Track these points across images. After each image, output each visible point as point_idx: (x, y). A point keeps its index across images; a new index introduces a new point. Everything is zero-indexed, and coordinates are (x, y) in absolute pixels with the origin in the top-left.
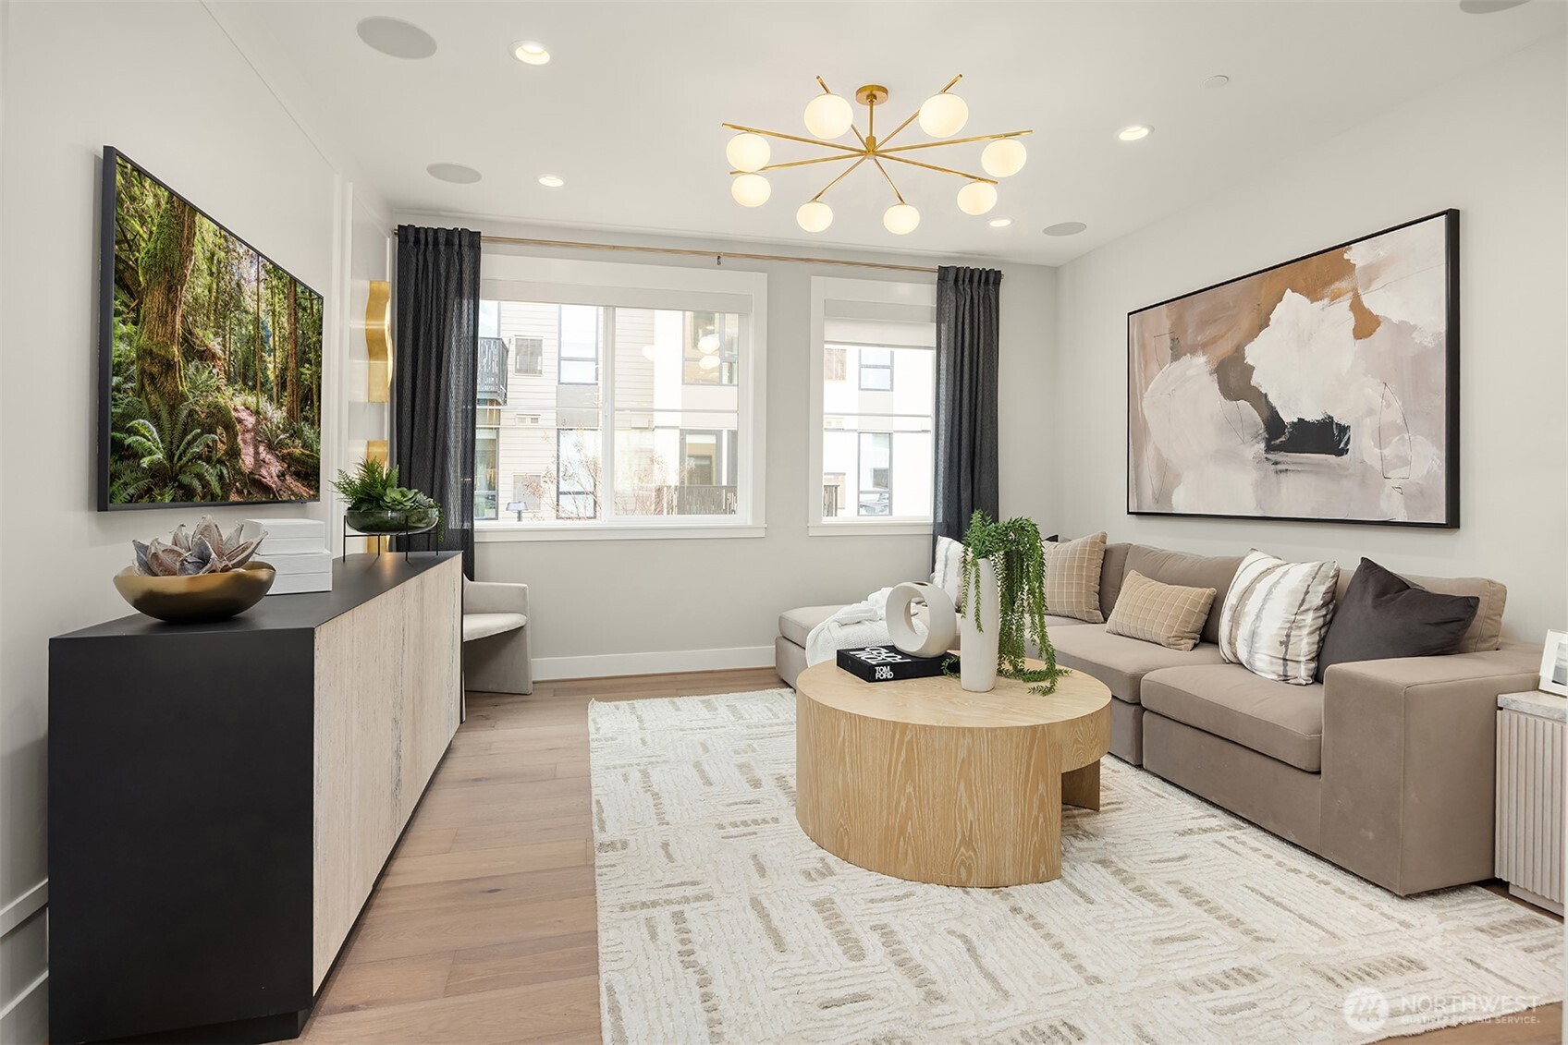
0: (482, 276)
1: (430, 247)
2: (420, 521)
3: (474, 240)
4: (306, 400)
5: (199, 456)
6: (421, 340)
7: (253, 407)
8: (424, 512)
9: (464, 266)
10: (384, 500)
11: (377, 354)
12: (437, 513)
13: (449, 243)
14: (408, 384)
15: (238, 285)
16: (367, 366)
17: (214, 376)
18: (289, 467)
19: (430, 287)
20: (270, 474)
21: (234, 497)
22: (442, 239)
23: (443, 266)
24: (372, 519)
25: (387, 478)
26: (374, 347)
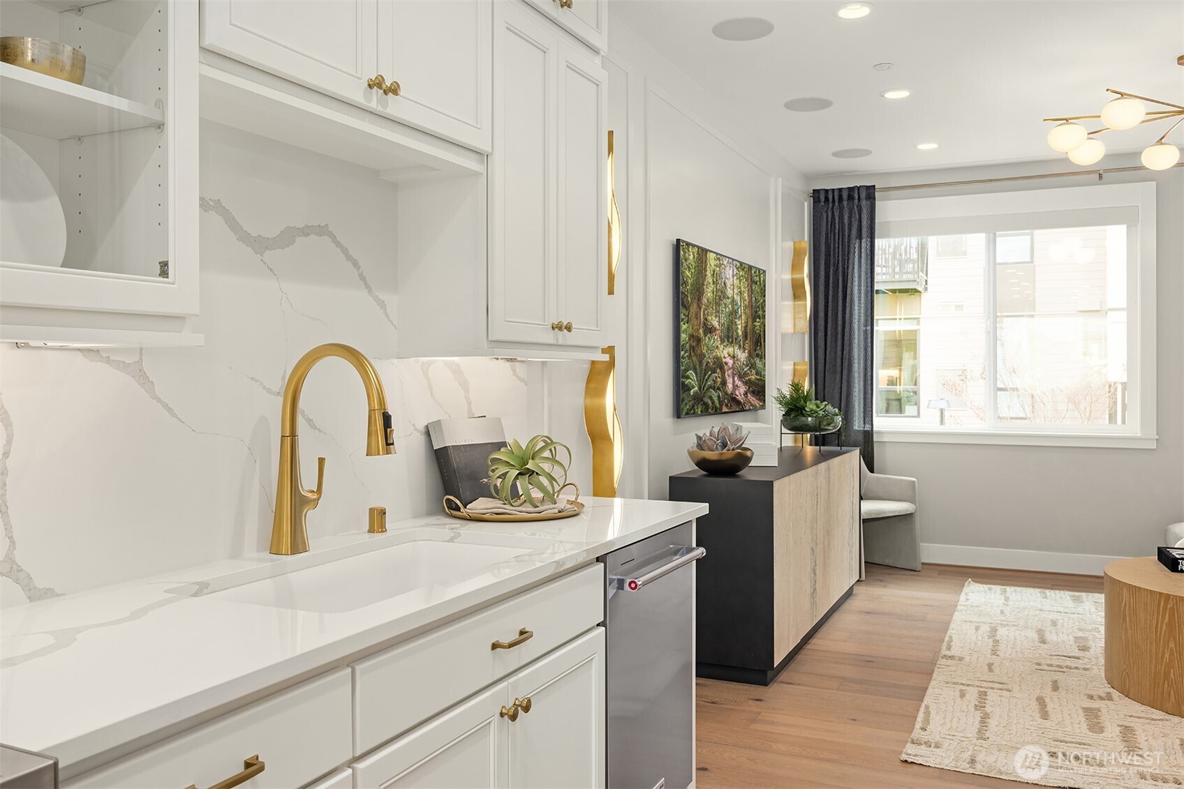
0: (877, 220)
1: (837, 204)
2: (829, 425)
3: (870, 192)
4: (756, 342)
5: (710, 387)
6: (831, 278)
7: (732, 354)
8: (831, 419)
9: (863, 216)
10: (805, 410)
11: (799, 297)
12: (840, 419)
13: (850, 198)
14: (822, 314)
15: (725, 283)
16: (792, 307)
17: (714, 341)
18: (749, 388)
19: (837, 236)
20: (740, 393)
21: (725, 409)
22: (845, 195)
23: (846, 217)
24: (798, 422)
25: (807, 394)
26: (797, 293)
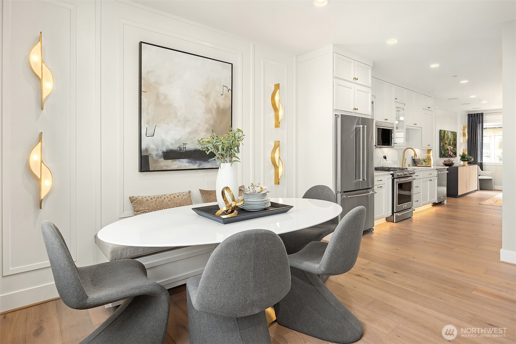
0: (484, 120)
1: (474, 117)
3: (482, 114)
4: (455, 145)
5: (446, 153)
7: (450, 147)
9: (480, 119)
15: (449, 136)
16: (463, 138)
17: (447, 145)
18: (453, 153)
19: (474, 123)
22: (476, 115)
23: (476, 119)
24: (464, 160)
25: (466, 155)
26: (464, 135)
